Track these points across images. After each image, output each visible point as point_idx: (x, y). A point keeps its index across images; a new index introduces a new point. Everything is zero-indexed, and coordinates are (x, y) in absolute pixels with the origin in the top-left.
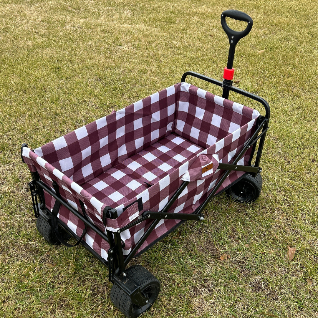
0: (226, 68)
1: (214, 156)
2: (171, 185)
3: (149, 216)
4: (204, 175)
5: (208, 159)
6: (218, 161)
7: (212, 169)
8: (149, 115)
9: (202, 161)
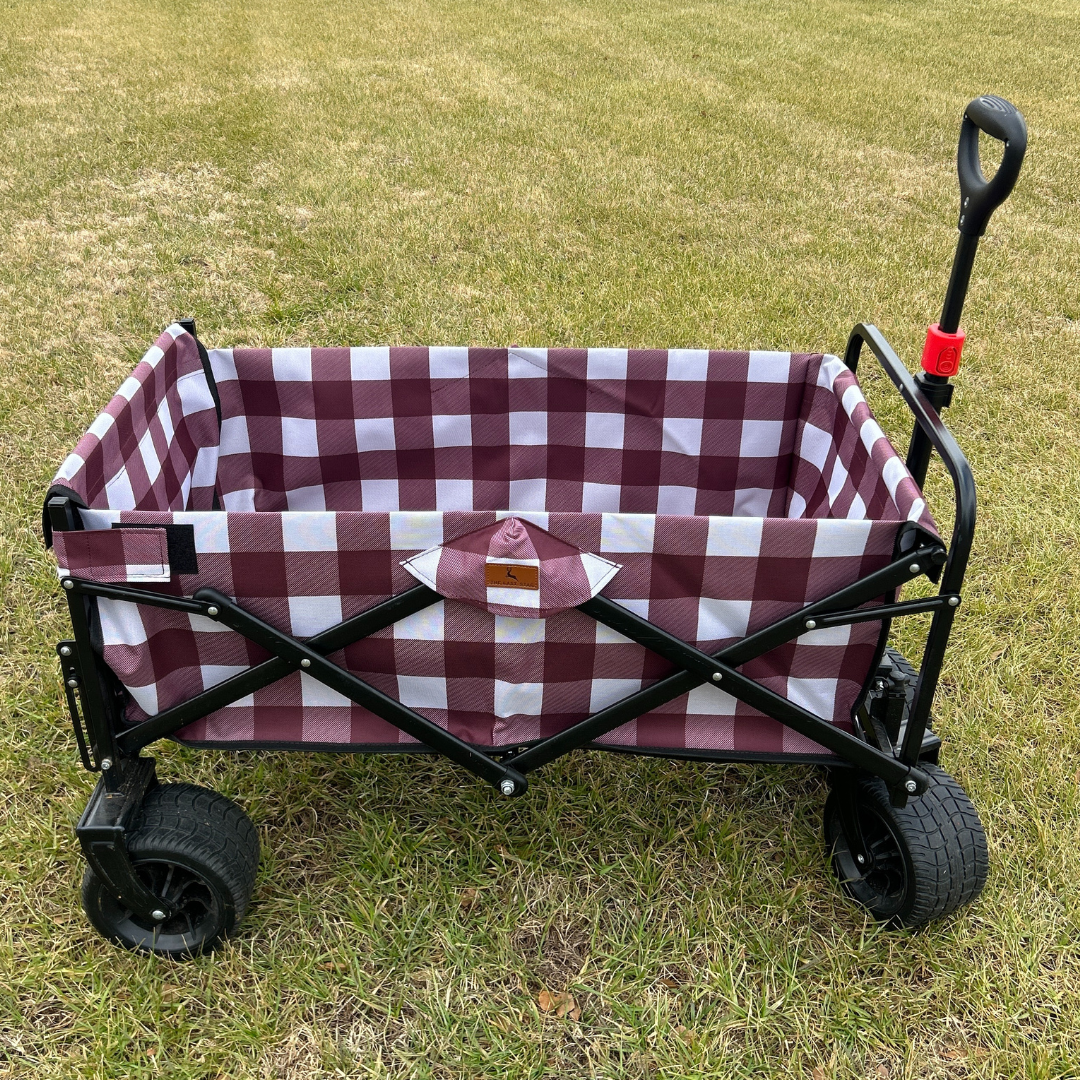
0: (935, 327)
1: (587, 559)
2: (343, 555)
3: (213, 610)
4: (496, 595)
5: (523, 542)
6: (592, 583)
7: (537, 594)
8: (651, 416)
9: (497, 538)
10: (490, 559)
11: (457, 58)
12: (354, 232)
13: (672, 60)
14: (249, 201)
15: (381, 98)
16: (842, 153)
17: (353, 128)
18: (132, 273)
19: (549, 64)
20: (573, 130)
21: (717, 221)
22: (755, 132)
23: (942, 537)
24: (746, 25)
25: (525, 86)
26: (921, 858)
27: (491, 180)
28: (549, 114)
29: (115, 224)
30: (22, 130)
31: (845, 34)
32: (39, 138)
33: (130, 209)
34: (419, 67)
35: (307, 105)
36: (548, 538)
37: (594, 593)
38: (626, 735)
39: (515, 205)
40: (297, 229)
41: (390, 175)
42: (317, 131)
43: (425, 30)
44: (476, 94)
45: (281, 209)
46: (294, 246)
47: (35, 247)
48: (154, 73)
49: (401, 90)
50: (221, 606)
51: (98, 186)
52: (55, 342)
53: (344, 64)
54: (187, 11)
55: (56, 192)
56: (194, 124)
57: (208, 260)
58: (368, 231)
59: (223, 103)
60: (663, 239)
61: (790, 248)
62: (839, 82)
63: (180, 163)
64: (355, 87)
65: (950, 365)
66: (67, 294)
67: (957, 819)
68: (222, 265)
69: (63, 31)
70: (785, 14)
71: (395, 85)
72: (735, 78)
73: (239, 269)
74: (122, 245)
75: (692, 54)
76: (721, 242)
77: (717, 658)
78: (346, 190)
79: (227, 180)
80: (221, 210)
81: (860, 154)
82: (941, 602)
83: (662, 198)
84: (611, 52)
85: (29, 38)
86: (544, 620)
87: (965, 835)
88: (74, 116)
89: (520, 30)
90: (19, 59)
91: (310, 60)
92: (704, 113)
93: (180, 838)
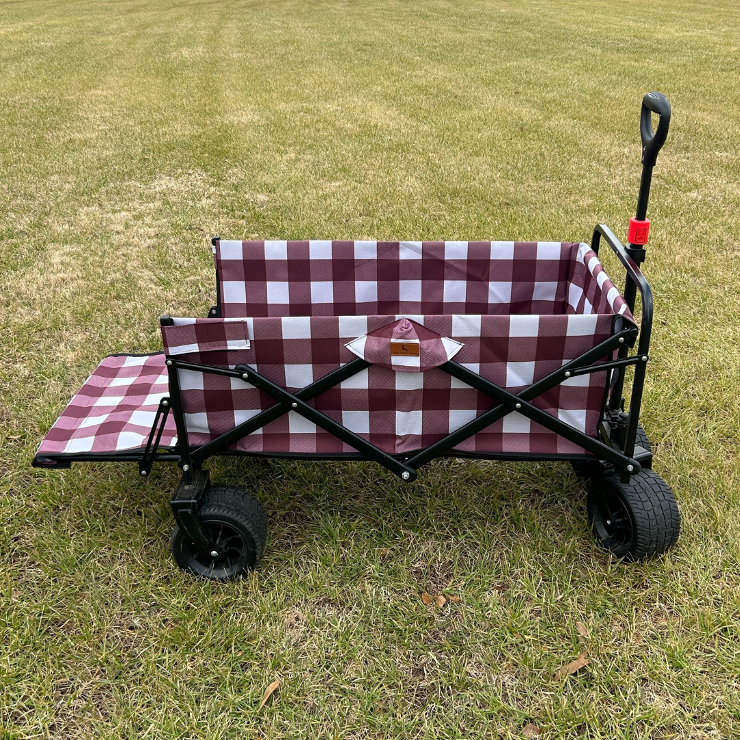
0: (633, 219)
1: (445, 340)
2: (314, 341)
3: (245, 375)
4: (396, 360)
5: (410, 330)
6: (448, 354)
7: (418, 359)
8: (482, 281)
9: (397, 329)
10: (393, 340)
11: (356, 99)
12: (295, 208)
13: (500, 96)
14: (226, 192)
15: (307, 126)
16: (615, 150)
17: (290, 145)
18: (157, 236)
19: (418, 101)
20: (435, 142)
21: (530, 194)
22: (557, 140)
23: (635, 322)
24: (552, 71)
25: (402, 116)
26: (639, 515)
27: (382, 174)
28: (419, 133)
29: (142, 207)
30: (75, 153)
31: (620, 75)
32: (87, 159)
33: (152, 199)
34: (331, 107)
35: (259, 133)
36: (424, 329)
37: (449, 359)
38: (469, 446)
39: (398, 189)
40: (259, 207)
41: (316, 173)
42: (267, 148)
43: (335, 83)
44: (370, 122)
45: (247, 196)
46: (257, 217)
47: (93, 222)
48: (157, 116)
49: (320, 121)
50: (249, 374)
51: (129, 185)
52: (113, 275)
53: (282, 106)
54: (174, 76)
55: (104, 189)
56: (188, 146)
57: (204, 227)
58: (304, 207)
59: (204, 133)
60: (494, 205)
61: (577, 208)
62: (614, 105)
63: (180, 171)
64: (290, 120)
65: (642, 238)
66: (118, 248)
67: (660, 495)
68: (213, 230)
69: (93, 92)
70: (578, 63)
71: (316, 118)
72: (544, 106)
73: (224, 232)
74: (148, 220)
75: (514, 91)
76: (533, 206)
77: (519, 396)
78: (288, 183)
79: (211, 180)
80: (209, 197)
81: (626, 150)
82: (637, 359)
83: (494, 181)
84: (459, 92)
85: (72, 97)
86: (422, 373)
87: (664, 504)
88: (108, 145)
89: (398, 80)
90: (68, 110)
91: (259, 105)
92: (522, 129)
93: (229, 509)
